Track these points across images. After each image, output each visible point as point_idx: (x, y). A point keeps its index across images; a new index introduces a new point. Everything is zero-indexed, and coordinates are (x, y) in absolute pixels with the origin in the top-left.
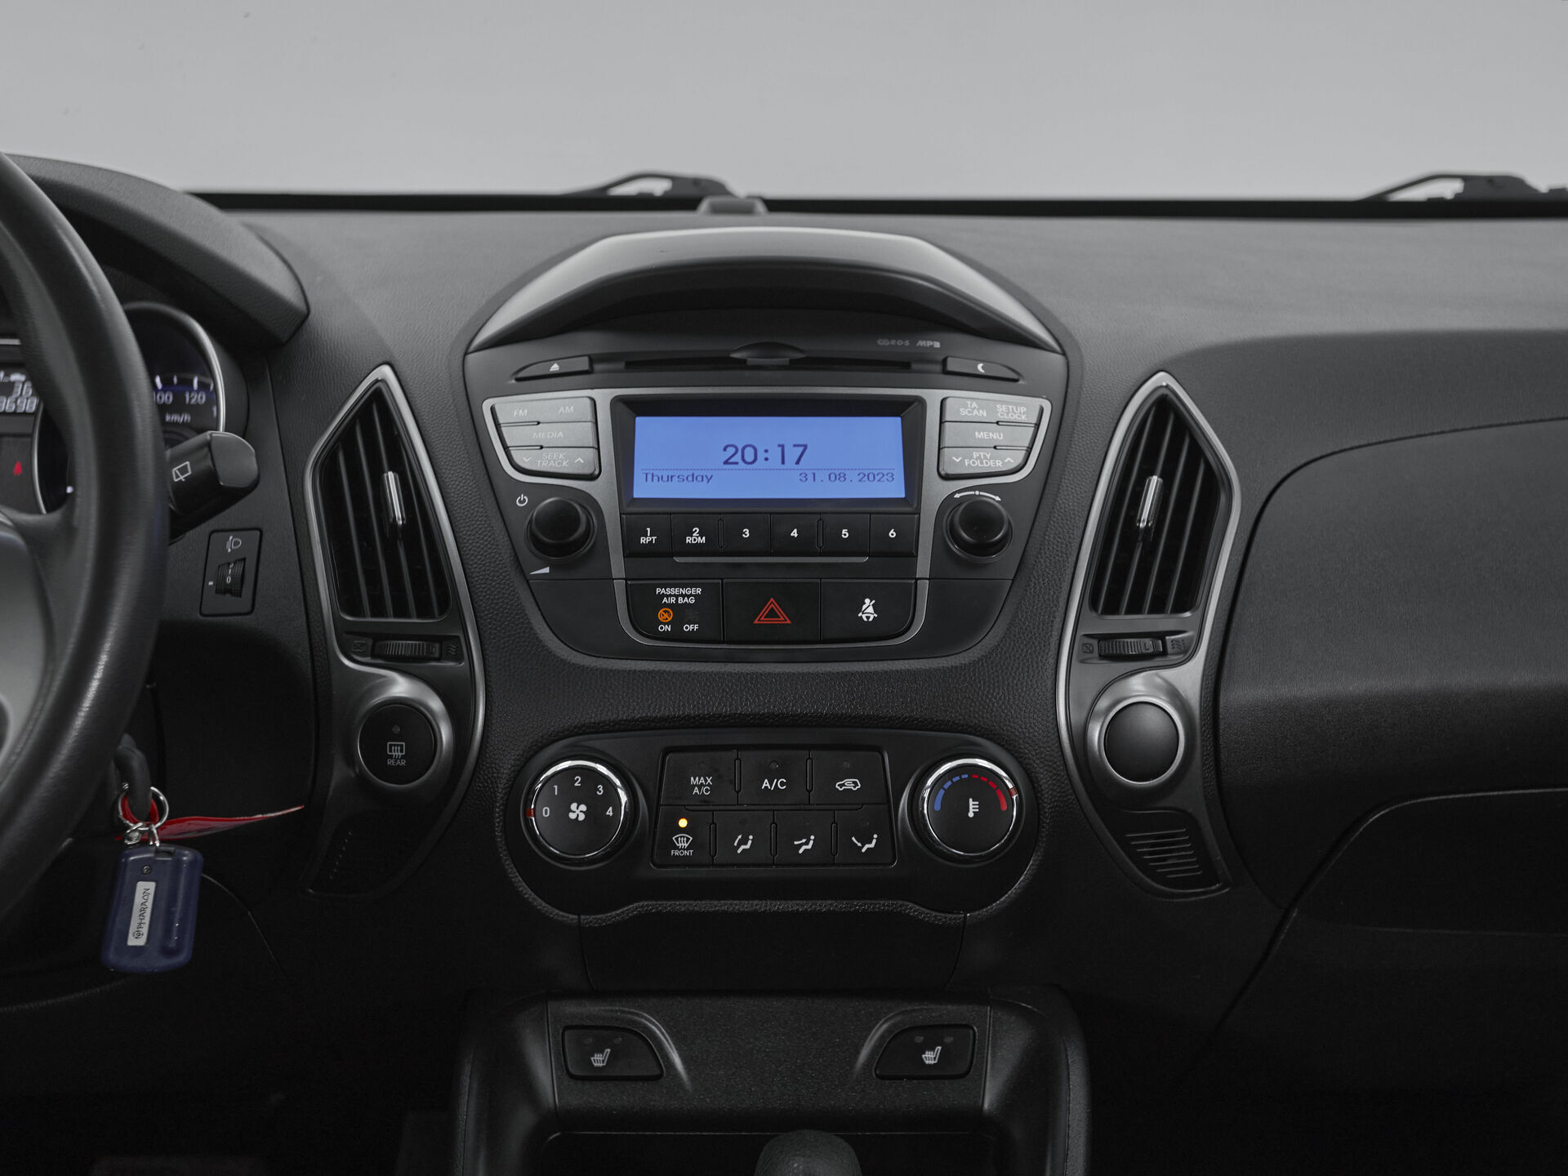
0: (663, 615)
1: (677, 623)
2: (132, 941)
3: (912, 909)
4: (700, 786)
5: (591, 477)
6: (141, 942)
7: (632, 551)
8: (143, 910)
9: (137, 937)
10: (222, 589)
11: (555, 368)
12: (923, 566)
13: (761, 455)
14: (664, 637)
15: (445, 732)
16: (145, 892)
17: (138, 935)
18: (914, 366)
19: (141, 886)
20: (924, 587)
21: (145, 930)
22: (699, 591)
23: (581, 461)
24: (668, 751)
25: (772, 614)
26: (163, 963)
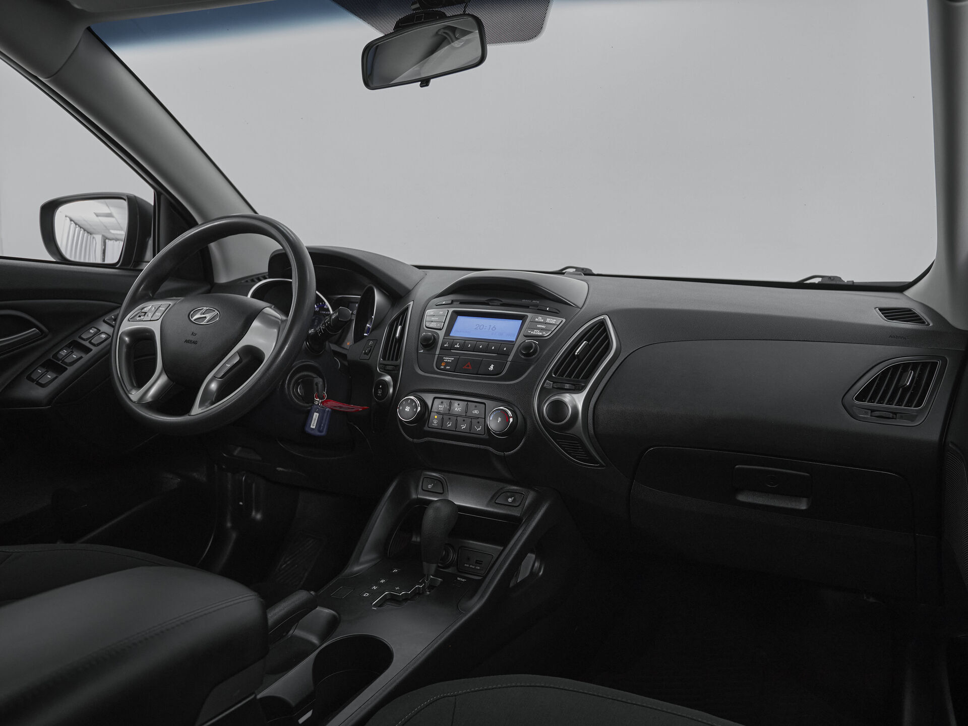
0: (443, 364)
1: (445, 366)
2: (312, 427)
3: (491, 449)
4: (441, 408)
5: (440, 329)
6: (314, 427)
7: (442, 348)
8: (315, 420)
9: (313, 426)
10: (365, 353)
11: (444, 303)
12: (510, 358)
13: (484, 327)
14: (442, 369)
15: (391, 390)
16: (316, 416)
17: (314, 425)
18: (530, 307)
19: (315, 414)
20: (509, 363)
21: (315, 424)
22: (453, 359)
23: (439, 325)
24: (435, 398)
25: (468, 366)
26: (318, 434)
